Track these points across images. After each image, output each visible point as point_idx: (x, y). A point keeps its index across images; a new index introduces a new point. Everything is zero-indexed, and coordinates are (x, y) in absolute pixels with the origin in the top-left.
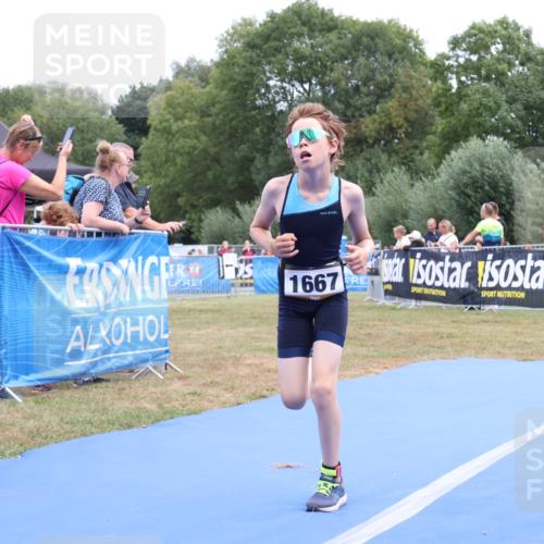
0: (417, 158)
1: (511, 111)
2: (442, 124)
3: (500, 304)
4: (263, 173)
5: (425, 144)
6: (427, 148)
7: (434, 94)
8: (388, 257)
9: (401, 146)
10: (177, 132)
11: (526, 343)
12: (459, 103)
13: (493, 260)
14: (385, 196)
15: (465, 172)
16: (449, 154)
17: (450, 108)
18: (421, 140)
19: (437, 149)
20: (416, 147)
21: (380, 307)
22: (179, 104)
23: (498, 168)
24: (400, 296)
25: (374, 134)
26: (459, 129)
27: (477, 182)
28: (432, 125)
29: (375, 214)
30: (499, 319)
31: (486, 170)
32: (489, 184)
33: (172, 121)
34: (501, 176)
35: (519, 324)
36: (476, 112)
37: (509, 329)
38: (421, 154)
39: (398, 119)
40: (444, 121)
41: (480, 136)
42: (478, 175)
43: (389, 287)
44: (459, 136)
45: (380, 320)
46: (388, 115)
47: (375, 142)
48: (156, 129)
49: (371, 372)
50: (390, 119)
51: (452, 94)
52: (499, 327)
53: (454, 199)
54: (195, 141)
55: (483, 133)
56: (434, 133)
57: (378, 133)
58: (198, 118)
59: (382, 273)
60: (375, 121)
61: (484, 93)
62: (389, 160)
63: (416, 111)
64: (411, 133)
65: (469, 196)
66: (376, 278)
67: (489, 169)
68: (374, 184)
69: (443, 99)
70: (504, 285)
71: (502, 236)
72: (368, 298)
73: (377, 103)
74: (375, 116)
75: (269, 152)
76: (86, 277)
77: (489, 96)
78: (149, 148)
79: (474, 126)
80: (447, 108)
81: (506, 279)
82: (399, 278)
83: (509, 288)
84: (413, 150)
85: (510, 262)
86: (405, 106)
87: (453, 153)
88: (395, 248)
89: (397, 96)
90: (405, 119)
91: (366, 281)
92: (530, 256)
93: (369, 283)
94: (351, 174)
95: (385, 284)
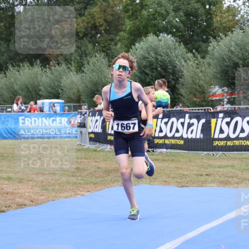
0: (113, 47)
1: (176, 17)
2: (129, 24)
3: (167, 148)
4: (6, 55)
5: (118, 38)
6: (120, 40)
7: (124, 4)
8: (92, 116)
9: (102, 39)
11: (184, 175)
12: (141, 10)
13: (162, 118)
14: (90, 73)
15: (144, 58)
16: (134, 45)
17: (135, 14)
18: (115, 35)
19: (126, 42)
20: (112, 40)
21: (86, 149)
23: (168, 55)
24: (100, 142)
25: (83, 30)
26: (142, 28)
27: (153, 65)
28: (123, 24)
29: (84, 85)
30: (167, 158)
31: (159, 57)
32: (161, 66)
34: (170, 61)
35: (179, 161)
36: (153, 17)
37: (173, 165)
38: (116, 44)
39: (99, 20)
40: (131, 22)
41: (155, 34)
42: (153, 59)
43: (92, 136)
44: (141, 33)
45: (85, 158)
46: (93, 17)
47: (84, 36)
49: (79, 194)
50: (94, 20)
51: (137, 4)
52: (166, 164)
53: (137, 76)
55: (157, 31)
56: (124, 31)
57: (86, 29)
59: (88, 126)
60: (84, 21)
61: (158, 4)
62: (94, 48)
63: (112, 15)
64: (109, 30)
65: (148, 75)
66: (83, 130)
67: (161, 56)
68: (83, 65)
69: (130, 7)
70: (169, 135)
71: (169, 102)
72: (78, 143)
73: (86, 8)
74: (84, 18)
75: (10, 41)
77: (161, 6)
79: (151, 26)
80: (133, 13)
81: (171, 131)
82: (99, 130)
83: (173, 137)
84: (110, 42)
85: (174, 119)
86: (105, 11)
87: (137, 44)
88: (97, 109)
89: (99, 4)
90: (105, 20)
91: (77, 131)
92: (187, 116)
93: (79, 132)
94: (68, 57)
95: (89, 133)
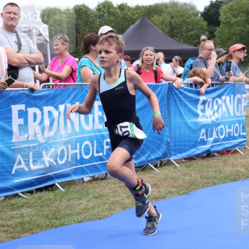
10: (233, 24)
22: (235, 9)
33: (232, 18)
48: (224, 23)
54: (243, 27)
58: (245, 16)
76: (207, 105)
78: (220, 32)
